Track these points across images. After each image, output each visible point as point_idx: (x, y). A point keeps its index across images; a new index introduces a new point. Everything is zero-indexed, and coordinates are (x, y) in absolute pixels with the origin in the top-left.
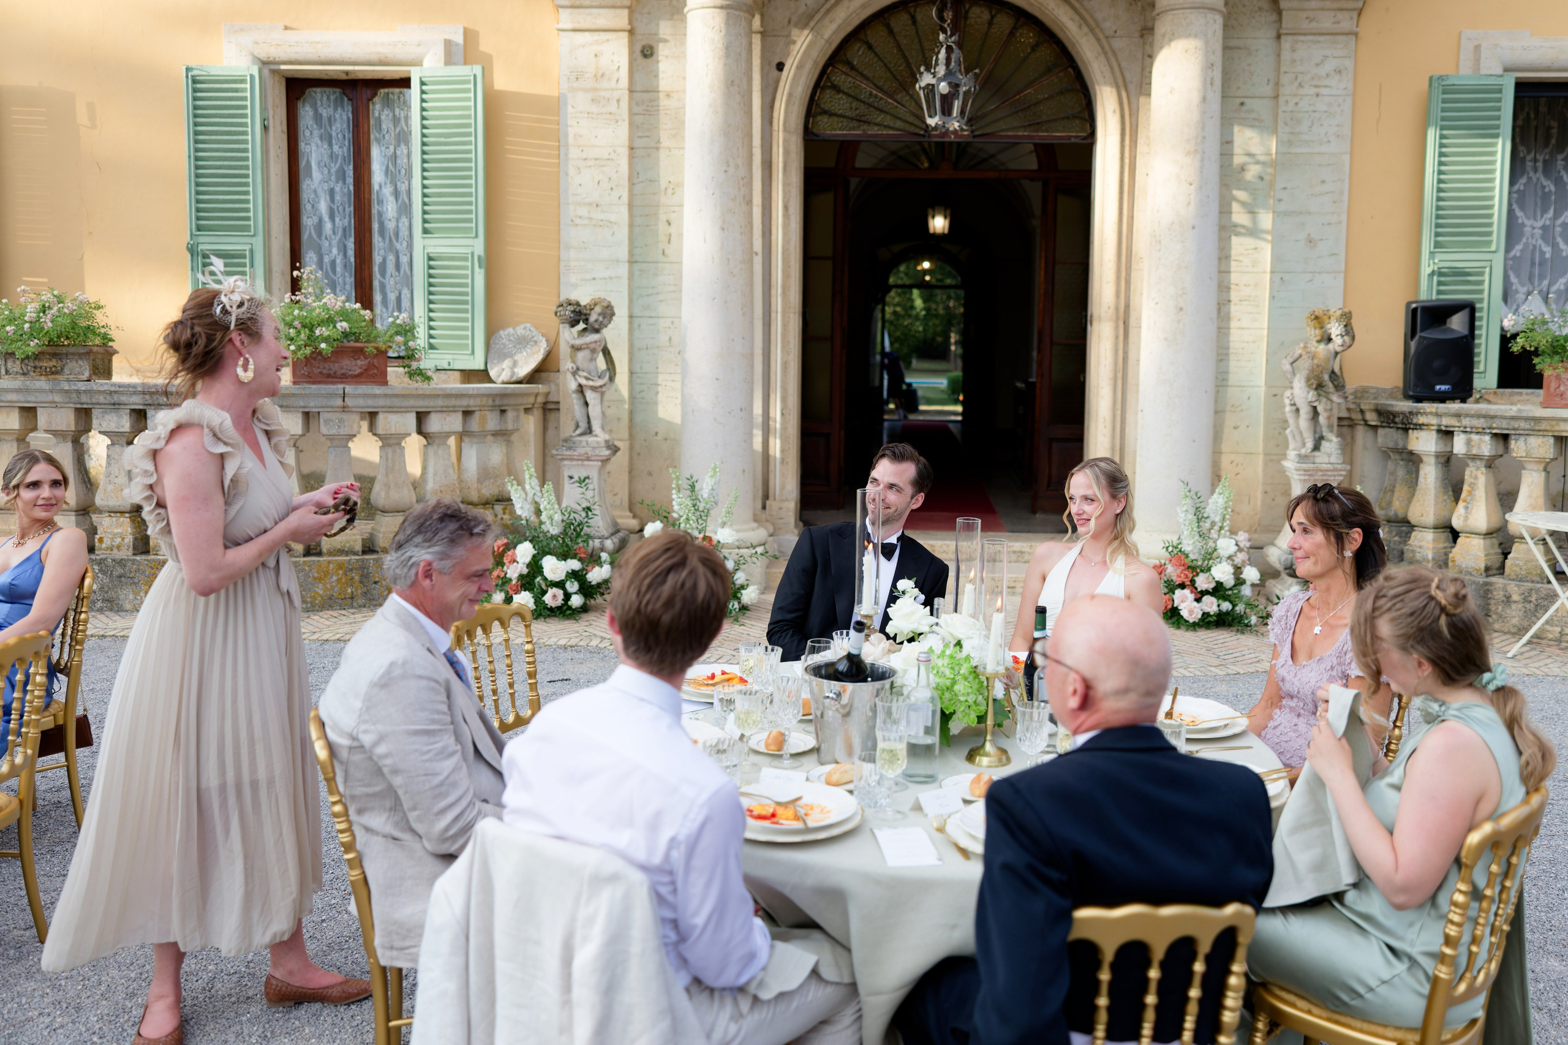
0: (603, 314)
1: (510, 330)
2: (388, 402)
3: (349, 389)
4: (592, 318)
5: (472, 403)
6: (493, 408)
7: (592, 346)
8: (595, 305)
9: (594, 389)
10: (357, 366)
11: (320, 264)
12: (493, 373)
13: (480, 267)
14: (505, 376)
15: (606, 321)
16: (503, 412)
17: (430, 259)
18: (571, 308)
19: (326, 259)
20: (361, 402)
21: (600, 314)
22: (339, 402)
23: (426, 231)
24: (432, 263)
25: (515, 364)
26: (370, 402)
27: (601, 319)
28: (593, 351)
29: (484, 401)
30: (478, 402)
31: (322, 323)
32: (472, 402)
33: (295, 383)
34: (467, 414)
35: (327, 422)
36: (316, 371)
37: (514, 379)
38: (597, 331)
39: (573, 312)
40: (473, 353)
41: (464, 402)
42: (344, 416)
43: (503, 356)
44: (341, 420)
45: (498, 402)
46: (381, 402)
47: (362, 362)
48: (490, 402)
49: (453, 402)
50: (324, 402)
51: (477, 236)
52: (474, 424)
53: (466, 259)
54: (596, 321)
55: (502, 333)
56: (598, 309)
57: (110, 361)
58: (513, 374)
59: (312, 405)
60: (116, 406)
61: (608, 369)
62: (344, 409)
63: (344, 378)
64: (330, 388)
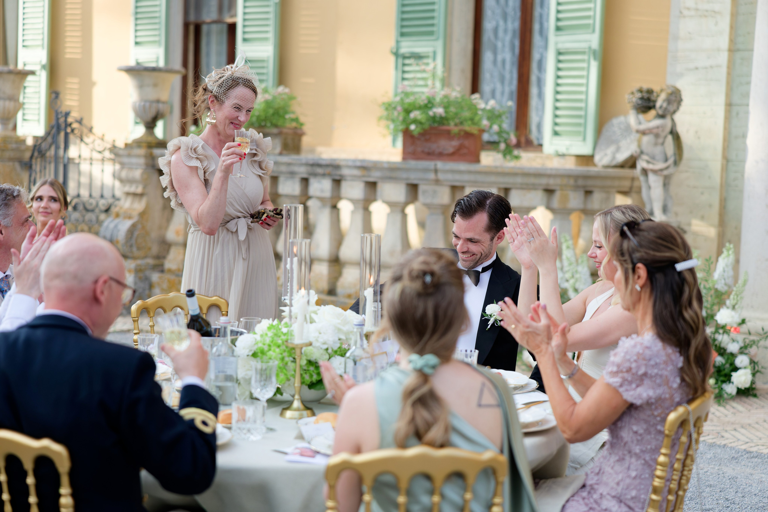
0: (669, 101)
1: (622, 119)
2: (472, 177)
3: (440, 165)
4: (658, 104)
5: (552, 183)
6: (576, 188)
7: (655, 131)
8: (662, 90)
9: (655, 172)
10: (449, 146)
11: (495, 62)
12: (597, 158)
13: (595, 59)
14: (606, 161)
15: (672, 108)
16: (588, 193)
17: (560, 53)
18: (639, 95)
19: (500, 58)
20: (450, 176)
21: (664, 101)
22: (432, 176)
23: (558, 29)
24: (562, 58)
25: (618, 149)
26: (458, 177)
27: (665, 105)
28: (657, 136)
29: (565, 181)
30: (558, 181)
31: (420, 108)
32: (552, 181)
33: (404, 158)
34: (549, 192)
35: (424, 192)
36: (419, 149)
37: (614, 163)
38: (662, 116)
39: (642, 98)
40: (584, 139)
41: (544, 181)
42: (438, 188)
43: (611, 142)
44: (435, 192)
45: (581, 182)
46: (466, 177)
47: (455, 143)
48: (572, 182)
49: (532, 180)
50: (420, 175)
51: (594, 31)
52: (556, 202)
53: (583, 53)
54: (661, 107)
55: (615, 121)
56: (663, 96)
57: (300, 140)
58: (614, 158)
59: (414, 178)
60: (292, 174)
61: (675, 154)
62: (437, 182)
63: (441, 156)
64: (430, 164)
